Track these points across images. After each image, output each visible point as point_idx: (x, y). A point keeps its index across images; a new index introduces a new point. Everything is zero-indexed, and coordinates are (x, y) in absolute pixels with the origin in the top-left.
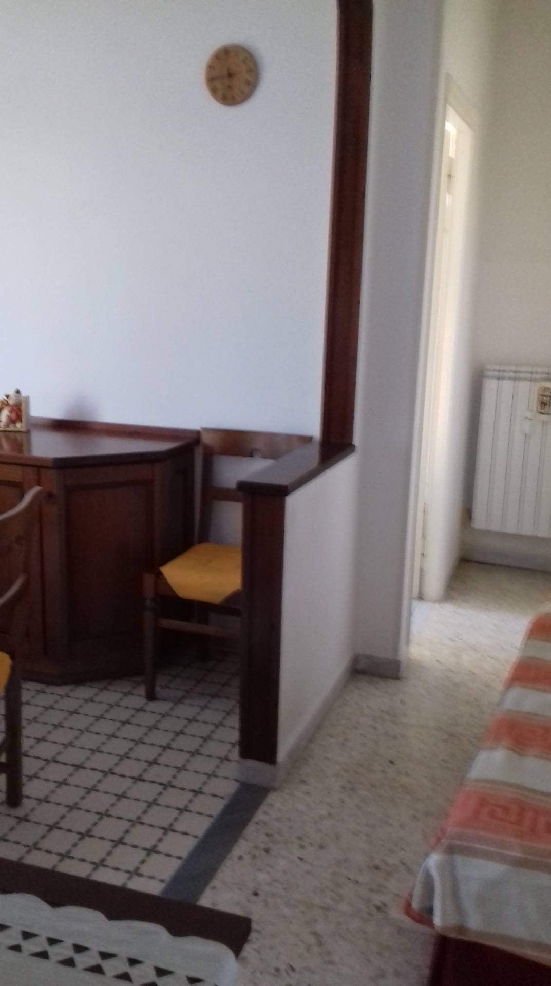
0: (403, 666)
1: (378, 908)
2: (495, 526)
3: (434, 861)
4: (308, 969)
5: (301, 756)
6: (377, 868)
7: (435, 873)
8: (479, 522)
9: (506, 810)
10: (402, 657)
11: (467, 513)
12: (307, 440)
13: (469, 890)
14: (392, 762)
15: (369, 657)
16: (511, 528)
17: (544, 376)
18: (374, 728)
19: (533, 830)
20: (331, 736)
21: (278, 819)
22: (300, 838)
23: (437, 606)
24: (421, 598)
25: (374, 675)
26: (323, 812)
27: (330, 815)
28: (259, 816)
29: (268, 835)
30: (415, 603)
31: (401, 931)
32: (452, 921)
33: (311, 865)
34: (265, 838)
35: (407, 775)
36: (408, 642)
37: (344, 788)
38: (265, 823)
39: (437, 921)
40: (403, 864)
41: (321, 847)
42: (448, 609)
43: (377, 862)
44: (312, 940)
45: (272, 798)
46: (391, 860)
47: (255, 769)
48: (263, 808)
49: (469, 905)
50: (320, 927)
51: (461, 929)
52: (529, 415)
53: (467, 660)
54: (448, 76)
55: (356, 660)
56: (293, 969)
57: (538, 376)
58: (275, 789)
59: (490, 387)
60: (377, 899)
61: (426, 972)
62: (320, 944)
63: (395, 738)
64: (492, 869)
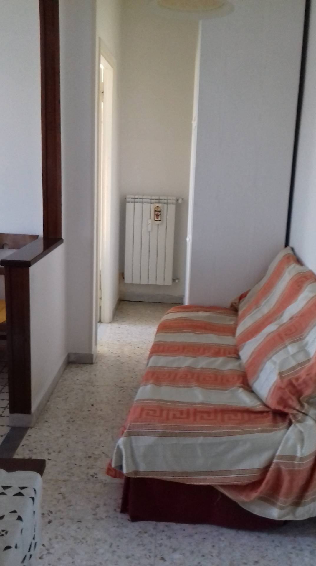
0: (94, 357)
1: (92, 476)
2: (136, 281)
3: (121, 441)
4: (59, 511)
5: (44, 408)
6: (90, 457)
7: (122, 447)
8: (128, 279)
9: (155, 411)
10: (93, 352)
11: (121, 275)
12: (36, 237)
13: (139, 453)
14: (92, 405)
15: (76, 354)
16: (144, 281)
17: (157, 201)
18: (82, 390)
19: (168, 419)
20: (59, 397)
21: (35, 442)
22: (48, 449)
23: (109, 325)
24: (100, 321)
25: (80, 364)
26: (59, 435)
27: (62, 436)
28: (24, 442)
29: (30, 450)
30: (98, 324)
31: (105, 484)
32: (132, 469)
33: (55, 461)
34: (28, 452)
35: (101, 410)
36: (96, 344)
37: (68, 421)
38: (28, 445)
39: (125, 471)
40: (103, 453)
41: (60, 452)
42: (115, 325)
43: (90, 455)
44: (60, 497)
45: (29, 432)
46: (96, 452)
47: (20, 418)
48: (26, 437)
49: (139, 460)
50: (63, 490)
51: (136, 472)
52: (150, 221)
53: (127, 350)
54: (100, 38)
55: (69, 356)
56: (51, 513)
57: (153, 201)
58: (31, 428)
59: (130, 207)
60: (91, 472)
61: (120, 501)
62: (64, 498)
63: (93, 393)
64: (149, 440)
